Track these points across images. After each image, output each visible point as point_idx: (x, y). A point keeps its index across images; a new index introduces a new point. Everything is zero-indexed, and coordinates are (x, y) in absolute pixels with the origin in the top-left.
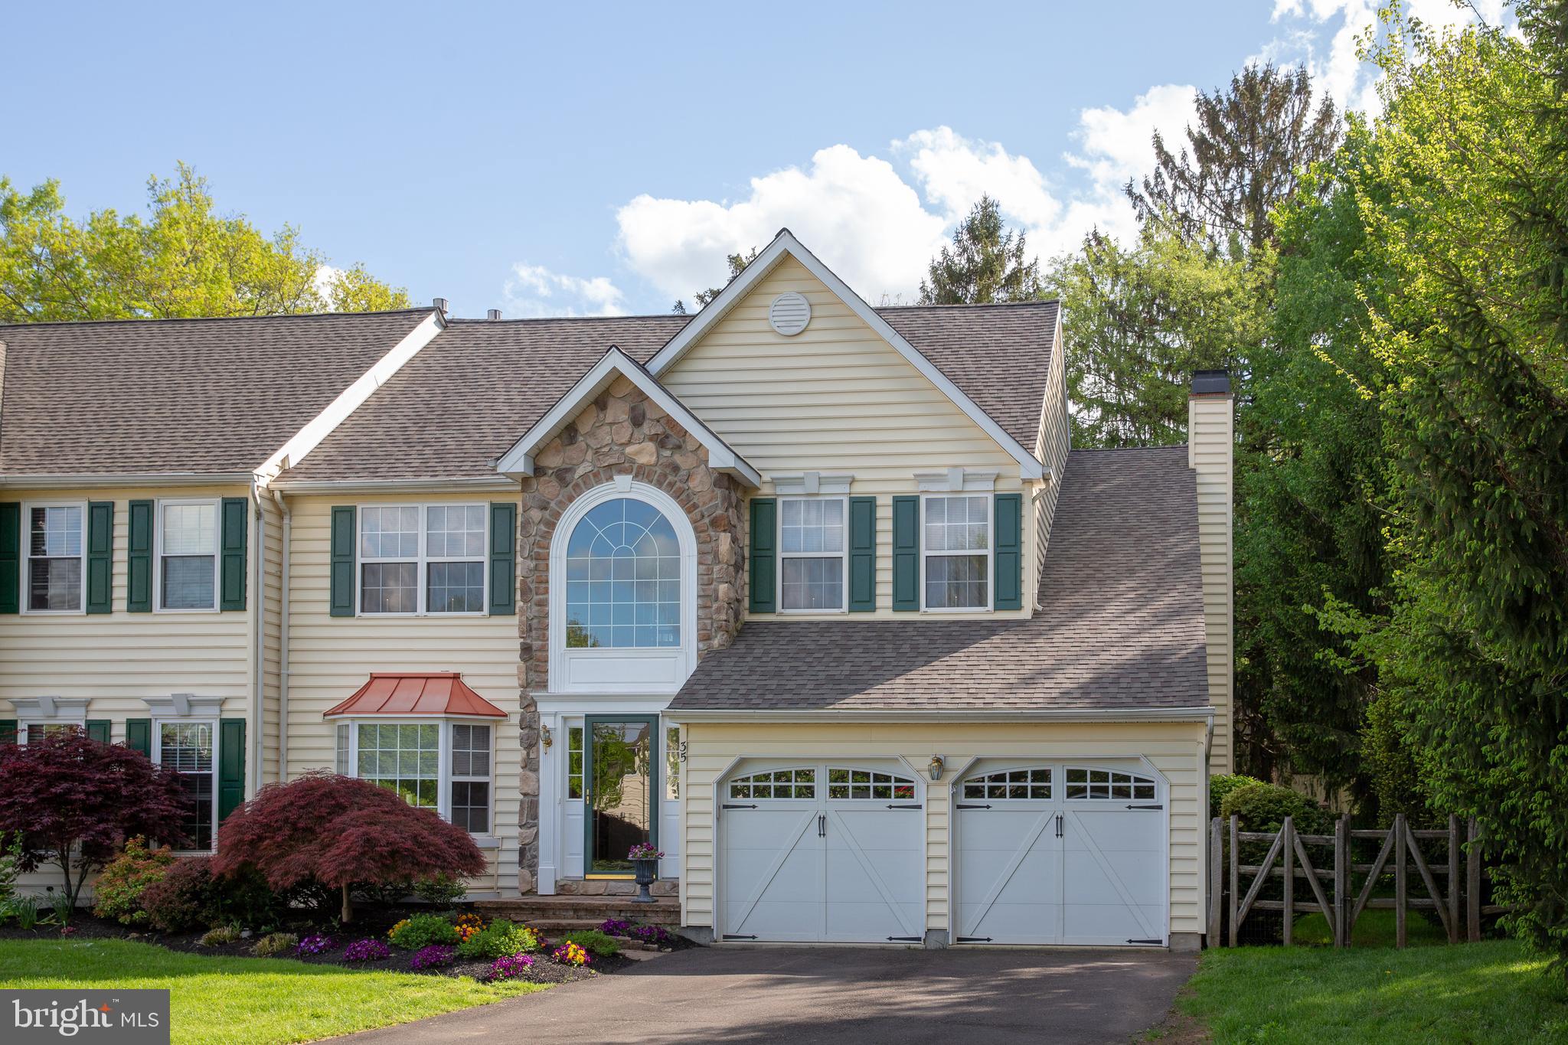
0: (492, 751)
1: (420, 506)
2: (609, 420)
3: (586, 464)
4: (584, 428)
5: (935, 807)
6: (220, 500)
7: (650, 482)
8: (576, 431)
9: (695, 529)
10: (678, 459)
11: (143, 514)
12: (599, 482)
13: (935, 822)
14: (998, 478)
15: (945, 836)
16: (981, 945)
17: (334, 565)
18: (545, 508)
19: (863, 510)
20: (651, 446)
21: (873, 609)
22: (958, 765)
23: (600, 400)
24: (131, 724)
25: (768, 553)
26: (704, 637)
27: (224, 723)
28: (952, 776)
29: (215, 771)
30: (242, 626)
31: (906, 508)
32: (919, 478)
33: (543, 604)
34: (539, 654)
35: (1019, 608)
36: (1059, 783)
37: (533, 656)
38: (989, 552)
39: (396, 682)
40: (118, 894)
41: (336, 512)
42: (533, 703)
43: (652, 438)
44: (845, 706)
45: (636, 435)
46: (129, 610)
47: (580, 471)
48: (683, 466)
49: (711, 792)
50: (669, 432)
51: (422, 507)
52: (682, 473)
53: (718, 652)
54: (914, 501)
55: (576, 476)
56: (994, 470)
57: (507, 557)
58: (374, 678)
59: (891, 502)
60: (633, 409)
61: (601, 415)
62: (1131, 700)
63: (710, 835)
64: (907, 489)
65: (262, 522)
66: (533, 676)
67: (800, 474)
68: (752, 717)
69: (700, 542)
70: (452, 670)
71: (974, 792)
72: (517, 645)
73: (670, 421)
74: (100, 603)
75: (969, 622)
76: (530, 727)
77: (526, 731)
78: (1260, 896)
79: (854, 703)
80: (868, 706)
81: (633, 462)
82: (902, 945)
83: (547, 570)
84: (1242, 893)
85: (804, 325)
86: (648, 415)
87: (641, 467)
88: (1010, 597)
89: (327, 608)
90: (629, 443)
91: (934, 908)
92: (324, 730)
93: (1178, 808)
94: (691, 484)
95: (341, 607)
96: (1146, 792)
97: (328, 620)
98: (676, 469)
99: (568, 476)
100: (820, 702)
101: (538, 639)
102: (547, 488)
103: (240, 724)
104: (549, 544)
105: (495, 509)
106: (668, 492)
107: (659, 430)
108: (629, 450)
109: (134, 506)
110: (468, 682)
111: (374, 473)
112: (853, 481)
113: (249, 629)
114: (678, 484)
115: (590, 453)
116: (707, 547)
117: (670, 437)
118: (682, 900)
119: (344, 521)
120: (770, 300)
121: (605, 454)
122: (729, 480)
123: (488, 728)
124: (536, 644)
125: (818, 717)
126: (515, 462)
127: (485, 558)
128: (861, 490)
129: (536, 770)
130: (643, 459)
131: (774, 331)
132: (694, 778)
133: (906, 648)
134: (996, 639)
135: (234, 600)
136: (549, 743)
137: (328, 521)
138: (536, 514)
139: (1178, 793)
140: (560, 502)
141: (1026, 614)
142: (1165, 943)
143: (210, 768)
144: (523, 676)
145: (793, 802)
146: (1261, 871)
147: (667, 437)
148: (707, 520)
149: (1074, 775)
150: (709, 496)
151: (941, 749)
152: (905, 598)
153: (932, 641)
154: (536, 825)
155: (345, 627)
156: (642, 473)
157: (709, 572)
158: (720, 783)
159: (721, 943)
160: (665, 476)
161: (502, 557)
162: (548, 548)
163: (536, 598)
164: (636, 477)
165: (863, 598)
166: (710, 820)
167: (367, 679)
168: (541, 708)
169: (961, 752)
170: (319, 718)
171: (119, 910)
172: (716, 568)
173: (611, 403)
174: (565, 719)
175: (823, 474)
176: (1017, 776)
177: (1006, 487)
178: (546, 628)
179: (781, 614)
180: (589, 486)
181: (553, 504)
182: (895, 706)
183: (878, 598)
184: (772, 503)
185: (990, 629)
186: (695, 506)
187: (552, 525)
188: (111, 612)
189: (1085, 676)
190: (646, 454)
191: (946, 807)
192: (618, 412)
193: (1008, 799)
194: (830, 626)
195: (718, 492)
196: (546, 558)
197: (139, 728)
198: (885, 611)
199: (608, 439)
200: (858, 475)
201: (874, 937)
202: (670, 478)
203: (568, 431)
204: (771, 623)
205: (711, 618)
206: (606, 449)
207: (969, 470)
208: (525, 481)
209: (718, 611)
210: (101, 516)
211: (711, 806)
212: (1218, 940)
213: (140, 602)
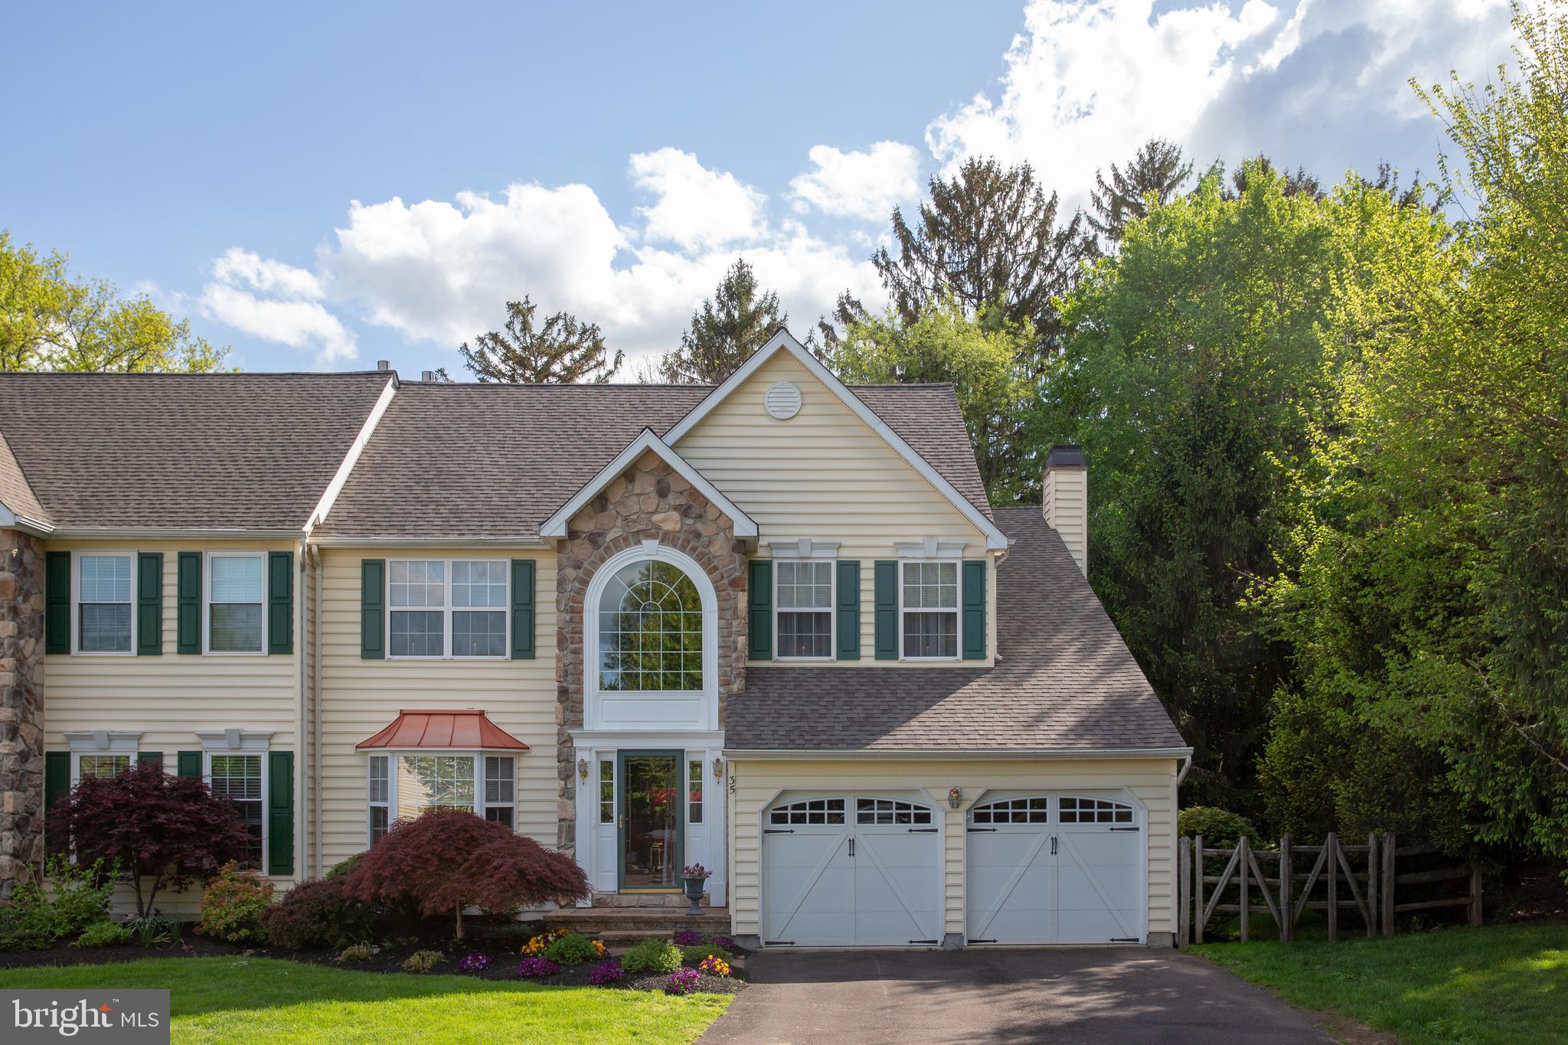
0: (515, 779)
1: (445, 560)
2: (637, 490)
3: (615, 529)
4: (615, 497)
5: (952, 831)
6: (267, 553)
7: (675, 546)
8: (607, 500)
9: (716, 589)
10: (699, 526)
11: (191, 565)
12: (628, 545)
13: (953, 843)
14: (966, 547)
15: (960, 855)
16: (991, 946)
17: (364, 612)
18: (579, 568)
19: (849, 570)
20: (676, 515)
21: (858, 658)
22: (972, 795)
23: (629, 475)
24: (182, 755)
25: (764, 608)
26: (725, 682)
27: (273, 756)
28: (966, 805)
29: (265, 798)
30: (291, 667)
31: (886, 570)
32: (898, 546)
33: (578, 652)
34: (575, 696)
35: (983, 657)
36: (1053, 810)
37: (569, 697)
38: (958, 610)
39: (427, 717)
40: (227, 915)
41: (366, 564)
42: (570, 739)
43: (676, 508)
44: (880, 746)
45: (662, 504)
46: (180, 652)
47: (611, 535)
48: (704, 533)
49: (757, 819)
50: (692, 503)
51: (448, 563)
52: (703, 539)
53: (738, 696)
54: (893, 565)
55: (608, 540)
56: (962, 541)
57: (528, 608)
58: (403, 714)
59: (873, 565)
60: (659, 482)
61: (630, 487)
62: (1118, 741)
63: (756, 856)
64: (887, 554)
65: (305, 574)
66: (569, 715)
67: (795, 540)
68: (802, 756)
69: (720, 599)
70: (477, 707)
71: (981, 818)
72: (555, 685)
73: (694, 493)
74: (150, 645)
75: (942, 669)
76: (567, 761)
77: (564, 764)
78: (1221, 901)
79: (884, 744)
80: (900, 746)
81: (659, 528)
82: (924, 947)
83: (582, 622)
84: (1206, 899)
85: (796, 410)
86: (672, 488)
87: (666, 533)
88: (976, 649)
89: (358, 651)
90: (656, 512)
91: (951, 916)
92: (355, 761)
93: (1154, 830)
94: (712, 549)
95: (372, 649)
96: (1125, 816)
97: (359, 662)
98: (698, 535)
99: (600, 540)
100: (856, 744)
101: (573, 683)
102: (581, 550)
103: (289, 756)
104: (583, 599)
105: (515, 564)
106: (691, 556)
107: (683, 500)
108: (656, 518)
109: (182, 556)
110: (493, 719)
111: (402, 530)
112: (840, 546)
113: (296, 670)
114: (700, 549)
115: (620, 520)
116: (725, 604)
117: (694, 505)
118: (732, 911)
119: (373, 573)
120: (766, 388)
121: (634, 521)
122: (744, 546)
123: (512, 759)
124: (572, 687)
125: (860, 755)
126: (556, 528)
127: (507, 609)
128: (847, 554)
129: (573, 798)
130: (668, 527)
131: (768, 415)
132: (741, 807)
133: (901, 693)
134: (974, 685)
135: (281, 644)
136: (584, 774)
137: (358, 573)
138: (571, 573)
139: (1155, 817)
140: (593, 562)
141: (989, 663)
142: (1143, 940)
143: (259, 796)
144: (561, 716)
145: (826, 827)
146: (1222, 881)
147: (690, 507)
148: (726, 581)
149: (1067, 803)
150: (728, 560)
151: (957, 781)
152: (885, 649)
153: (921, 688)
154: (573, 846)
155: (374, 668)
156: (667, 539)
157: (729, 626)
158: (764, 812)
159: (765, 949)
160: (688, 541)
161: (524, 607)
162: (582, 603)
163: (572, 646)
164: (662, 541)
165: (849, 648)
166: (756, 844)
167: (396, 716)
168: (577, 743)
169: (976, 786)
170: (352, 750)
171: (228, 929)
172: (735, 623)
173: (639, 475)
174: (597, 752)
175: (815, 540)
176: (1021, 804)
177: (972, 555)
178: (581, 673)
179: (777, 661)
180: (619, 549)
181: (586, 564)
182: (924, 746)
183: (862, 648)
184: (768, 565)
185: (966, 677)
186: (715, 568)
187: (585, 583)
188: (161, 654)
189: (1071, 720)
190: (671, 521)
191: (961, 830)
192: (645, 484)
193: (1028, 823)
194: (822, 673)
195: (737, 556)
196: (581, 611)
197: (190, 760)
198: (868, 658)
199: (636, 508)
200: (845, 542)
201: (897, 940)
202: (692, 543)
203: (601, 500)
204: (768, 669)
205: (731, 666)
206: (634, 517)
207: (941, 540)
208: (561, 542)
209: (737, 659)
210: (150, 565)
211: (757, 832)
212: (1187, 938)
213: (189, 645)
